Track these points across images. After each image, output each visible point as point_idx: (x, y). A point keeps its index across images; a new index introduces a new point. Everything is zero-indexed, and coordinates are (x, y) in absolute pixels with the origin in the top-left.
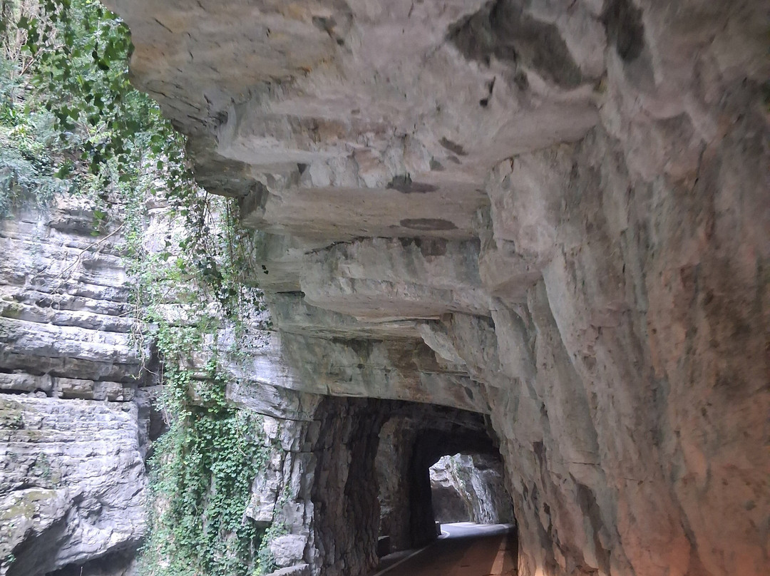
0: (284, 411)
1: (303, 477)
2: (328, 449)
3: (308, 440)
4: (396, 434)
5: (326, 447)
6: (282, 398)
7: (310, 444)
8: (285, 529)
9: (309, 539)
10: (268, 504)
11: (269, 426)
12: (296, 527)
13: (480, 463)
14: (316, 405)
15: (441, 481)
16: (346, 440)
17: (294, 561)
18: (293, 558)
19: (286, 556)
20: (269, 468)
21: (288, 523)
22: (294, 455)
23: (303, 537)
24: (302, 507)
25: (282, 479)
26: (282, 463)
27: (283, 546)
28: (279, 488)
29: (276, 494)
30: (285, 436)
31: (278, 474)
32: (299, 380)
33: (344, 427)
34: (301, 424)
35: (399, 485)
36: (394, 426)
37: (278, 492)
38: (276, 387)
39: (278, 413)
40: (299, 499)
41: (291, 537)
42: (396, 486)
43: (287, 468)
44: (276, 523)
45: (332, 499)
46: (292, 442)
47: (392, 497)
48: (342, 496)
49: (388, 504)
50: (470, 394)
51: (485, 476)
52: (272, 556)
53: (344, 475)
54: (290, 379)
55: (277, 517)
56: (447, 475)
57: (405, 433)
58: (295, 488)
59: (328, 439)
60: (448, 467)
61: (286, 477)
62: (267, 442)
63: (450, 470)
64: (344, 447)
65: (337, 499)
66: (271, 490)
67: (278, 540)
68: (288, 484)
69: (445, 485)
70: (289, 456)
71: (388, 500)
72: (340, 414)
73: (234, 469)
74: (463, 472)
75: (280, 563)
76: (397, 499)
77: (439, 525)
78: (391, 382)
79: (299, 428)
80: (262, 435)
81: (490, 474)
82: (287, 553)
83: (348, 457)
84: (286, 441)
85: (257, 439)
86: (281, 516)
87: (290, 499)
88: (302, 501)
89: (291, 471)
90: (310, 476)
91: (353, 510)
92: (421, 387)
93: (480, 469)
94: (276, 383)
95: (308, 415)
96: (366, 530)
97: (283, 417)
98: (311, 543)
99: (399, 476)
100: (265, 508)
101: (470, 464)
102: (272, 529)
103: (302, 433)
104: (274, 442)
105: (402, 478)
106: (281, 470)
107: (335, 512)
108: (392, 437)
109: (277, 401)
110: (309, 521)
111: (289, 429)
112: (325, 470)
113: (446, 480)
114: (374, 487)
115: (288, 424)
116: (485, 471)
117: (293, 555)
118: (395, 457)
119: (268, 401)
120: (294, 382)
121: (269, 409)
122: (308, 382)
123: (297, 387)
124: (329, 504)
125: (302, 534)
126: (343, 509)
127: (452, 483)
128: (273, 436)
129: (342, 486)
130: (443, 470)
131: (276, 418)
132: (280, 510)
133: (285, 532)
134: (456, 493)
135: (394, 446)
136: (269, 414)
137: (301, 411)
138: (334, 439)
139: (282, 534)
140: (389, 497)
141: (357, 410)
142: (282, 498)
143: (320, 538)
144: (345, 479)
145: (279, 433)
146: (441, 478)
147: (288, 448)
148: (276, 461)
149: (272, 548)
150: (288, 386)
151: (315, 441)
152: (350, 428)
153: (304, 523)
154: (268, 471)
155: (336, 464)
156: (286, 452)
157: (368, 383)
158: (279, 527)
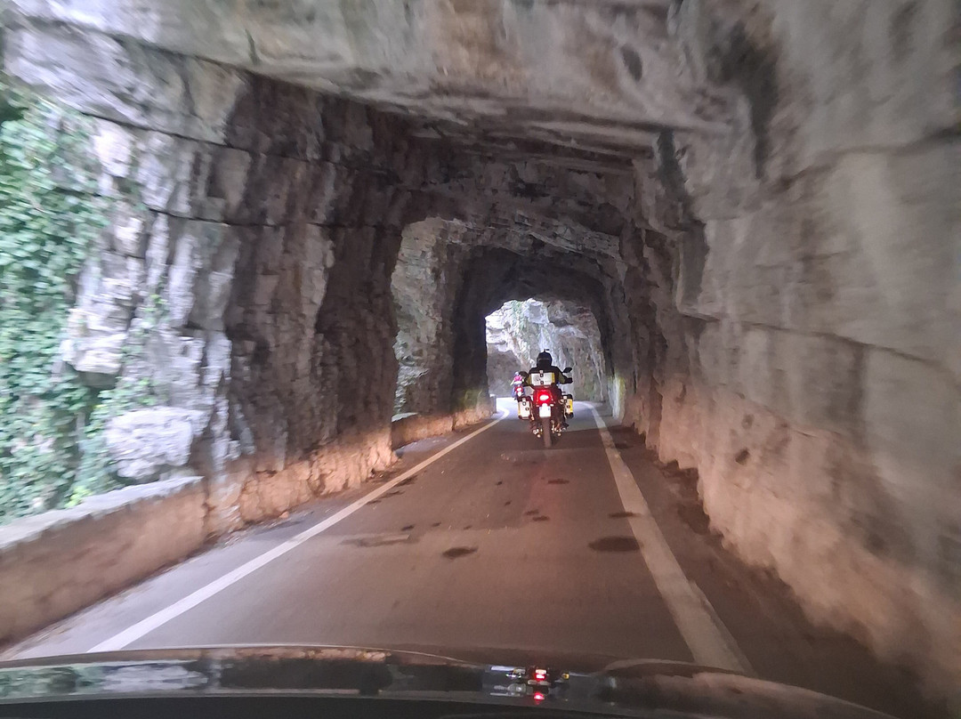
0: (146, 108)
1: (199, 279)
2: (276, 228)
3: (214, 189)
4: (436, 251)
5: (270, 221)
6: (136, 70)
7: (219, 203)
8: (152, 394)
9: (213, 417)
10: (108, 334)
11: (109, 145)
12: (181, 390)
13: (558, 317)
14: (230, 101)
15: (496, 344)
16: (322, 217)
17: (162, 469)
18: (162, 462)
19: (143, 457)
20: (112, 249)
21: (159, 379)
22: (177, 223)
23: (197, 414)
24: (195, 346)
25: (143, 278)
26: (145, 239)
27: (138, 432)
28: (137, 300)
29: (129, 310)
30: (149, 173)
31: (133, 264)
32: (177, 20)
33: (316, 184)
34: (190, 146)
35: (437, 335)
36: (433, 237)
37: (134, 309)
38: (120, 39)
39: (130, 113)
40: (190, 327)
41: (164, 412)
42: (433, 336)
43: (157, 251)
44: (128, 379)
45: (286, 338)
46: (168, 189)
47: (425, 353)
48: (310, 333)
49: (419, 364)
50: (635, 68)
51: (561, 337)
52: (109, 455)
53: (315, 291)
54: (154, 17)
55: (131, 366)
56: (505, 337)
57: (452, 249)
58: (179, 302)
59: (275, 205)
60: (507, 326)
61: (155, 273)
62: (105, 184)
63: (510, 330)
64: (314, 231)
65: (298, 340)
66: (118, 302)
67: (128, 418)
68: (159, 290)
69: (501, 349)
70: (161, 224)
71: (417, 358)
72: (304, 151)
73: (33, 248)
74: (530, 331)
75: (129, 471)
76: (433, 357)
77: (494, 399)
78: (420, 25)
79: (187, 157)
80: (94, 168)
81: (569, 334)
82: (147, 450)
83: (325, 255)
84: (152, 186)
85: (81, 177)
86: (142, 364)
87: (164, 325)
88: (199, 332)
89: (170, 261)
90: (221, 279)
91: (338, 364)
92: (501, 43)
93: (556, 326)
94: (120, 27)
95: (211, 124)
96: (367, 404)
97: (143, 122)
98: (218, 428)
99: (439, 319)
100: (102, 342)
101: (544, 319)
102: (119, 393)
103: (196, 170)
104: (124, 185)
105: (444, 324)
106: (142, 257)
107: (294, 365)
108: (429, 254)
109: (125, 78)
110: (212, 378)
111: (161, 157)
112: (267, 272)
113: (503, 343)
114: (388, 327)
115: (157, 141)
116: (562, 330)
117: (162, 456)
118: (432, 290)
119: (103, 80)
120: (164, 25)
121: (109, 100)
122: (200, 25)
123: (172, 39)
124: (277, 346)
125: (197, 407)
126: (313, 360)
127: (511, 347)
128: (120, 171)
129: (310, 312)
130: (501, 330)
131: (127, 126)
132: (137, 350)
133: (151, 401)
134: (514, 360)
135: (434, 270)
136: (109, 116)
137: (192, 114)
138: (291, 208)
139: (145, 405)
140: (420, 353)
141: (348, 152)
142: (144, 323)
143: (246, 418)
144: (318, 299)
145: (134, 164)
146: (497, 340)
147: (159, 202)
148: (127, 233)
149: (112, 437)
150: (149, 35)
151: (235, 198)
152: (329, 192)
153: (200, 384)
154: (108, 257)
155: (296, 268)
156: (155, 212)
157: (356, 28)
158: (137, 389)
